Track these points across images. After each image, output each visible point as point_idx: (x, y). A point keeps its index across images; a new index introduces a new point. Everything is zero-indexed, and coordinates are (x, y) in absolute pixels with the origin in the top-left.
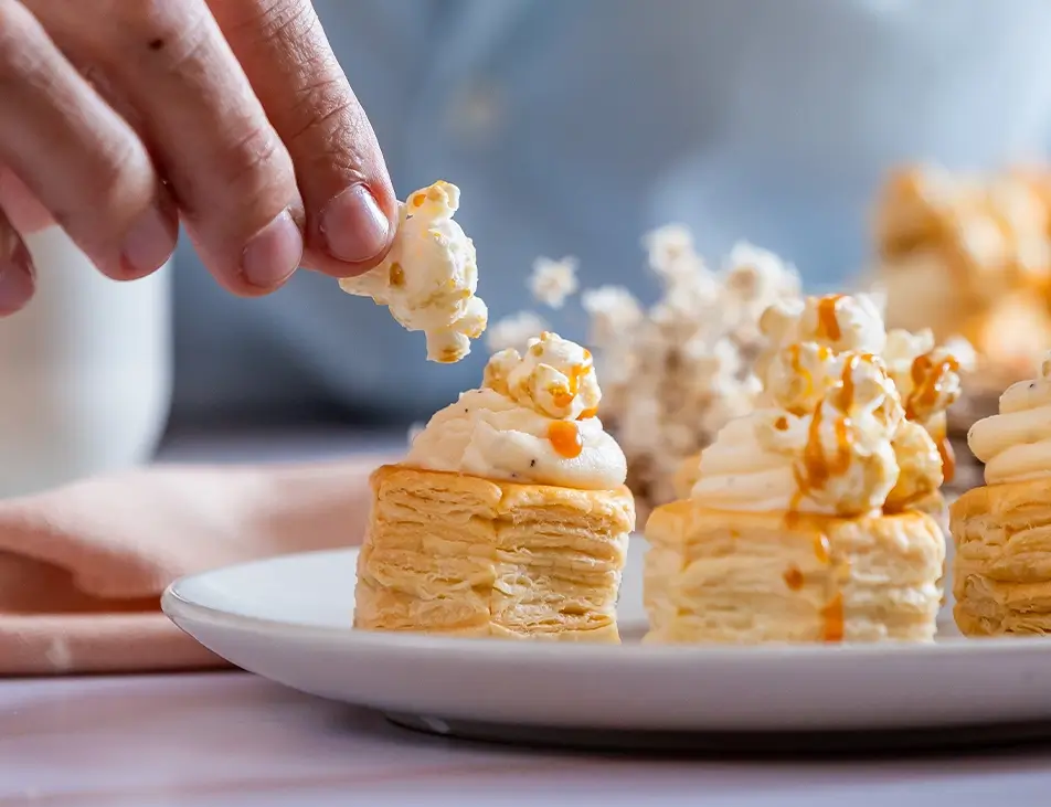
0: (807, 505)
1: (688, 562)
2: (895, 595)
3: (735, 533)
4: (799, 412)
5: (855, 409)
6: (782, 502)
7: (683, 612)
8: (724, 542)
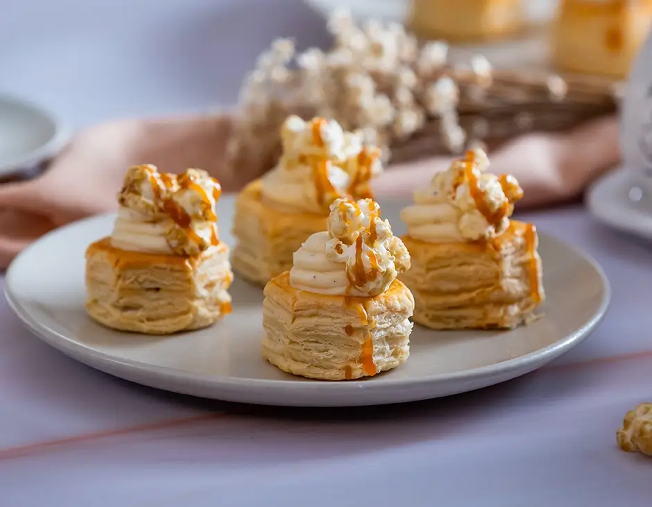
0: (354, 292)
1: (294, 320)
2: (393, 330)
3: (319, 307)
4: (347, 241)
5: (376, 243)
6: (341, 290)
7: (292, 342)
8: (313, 311)
